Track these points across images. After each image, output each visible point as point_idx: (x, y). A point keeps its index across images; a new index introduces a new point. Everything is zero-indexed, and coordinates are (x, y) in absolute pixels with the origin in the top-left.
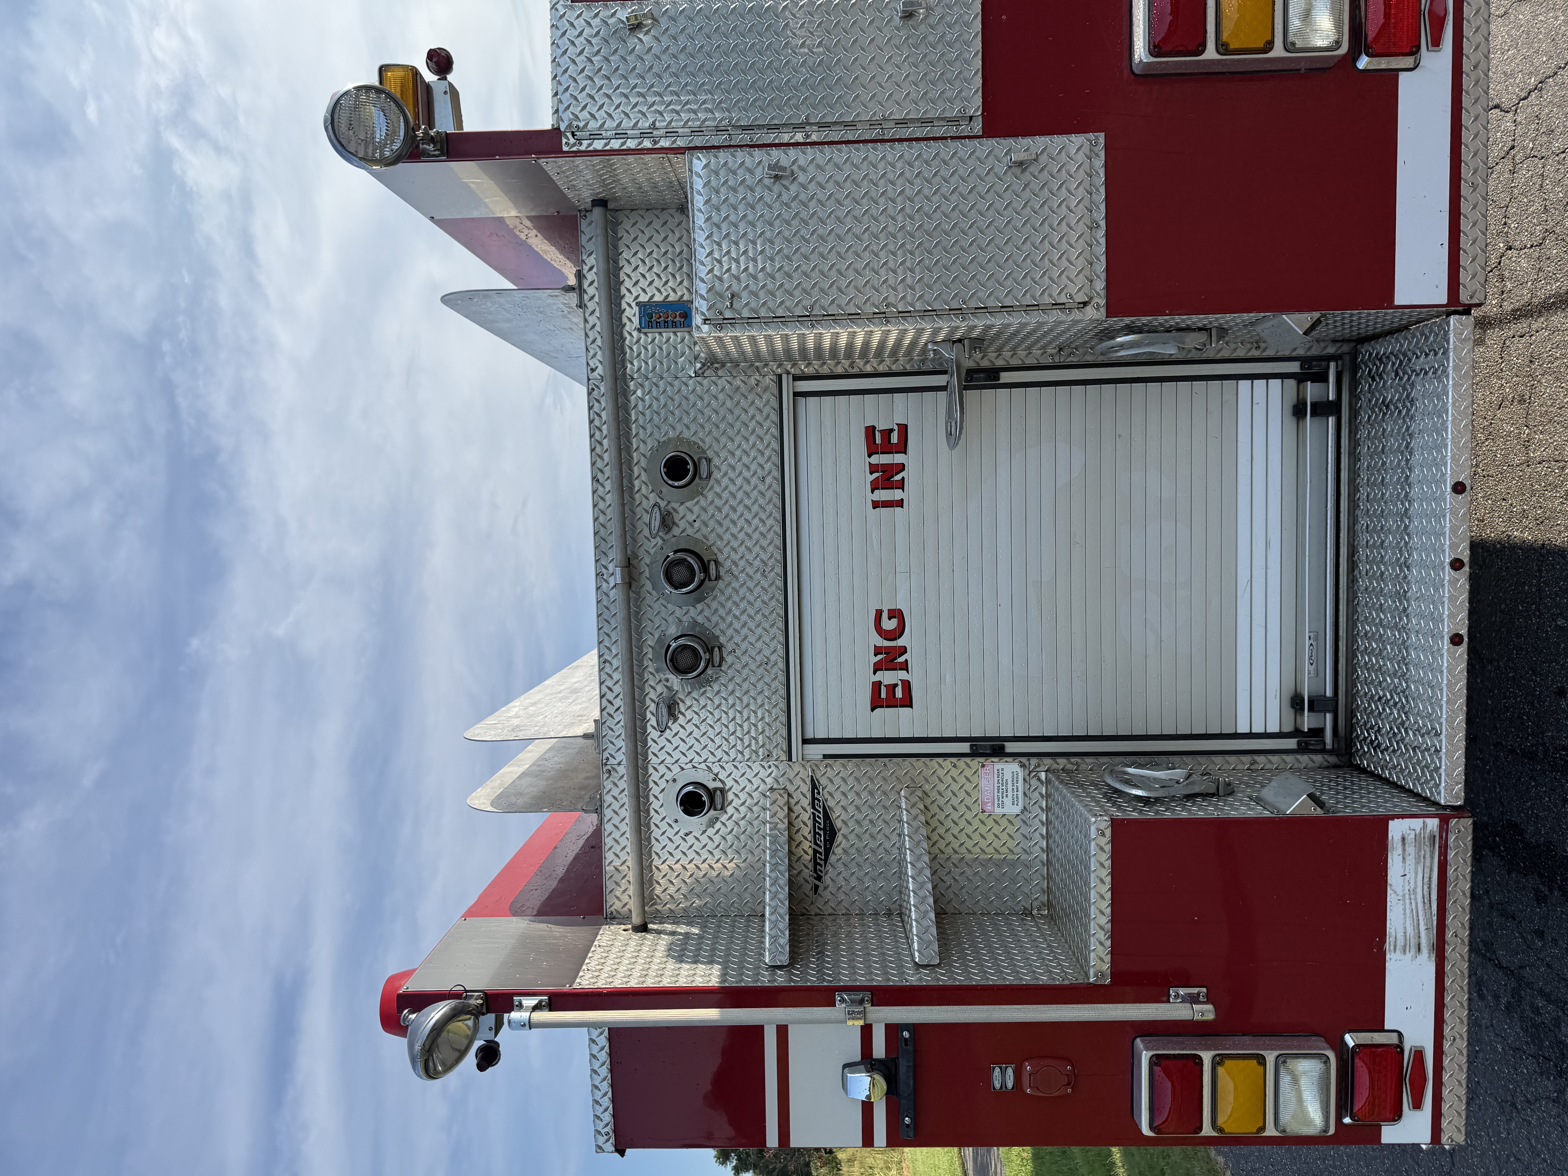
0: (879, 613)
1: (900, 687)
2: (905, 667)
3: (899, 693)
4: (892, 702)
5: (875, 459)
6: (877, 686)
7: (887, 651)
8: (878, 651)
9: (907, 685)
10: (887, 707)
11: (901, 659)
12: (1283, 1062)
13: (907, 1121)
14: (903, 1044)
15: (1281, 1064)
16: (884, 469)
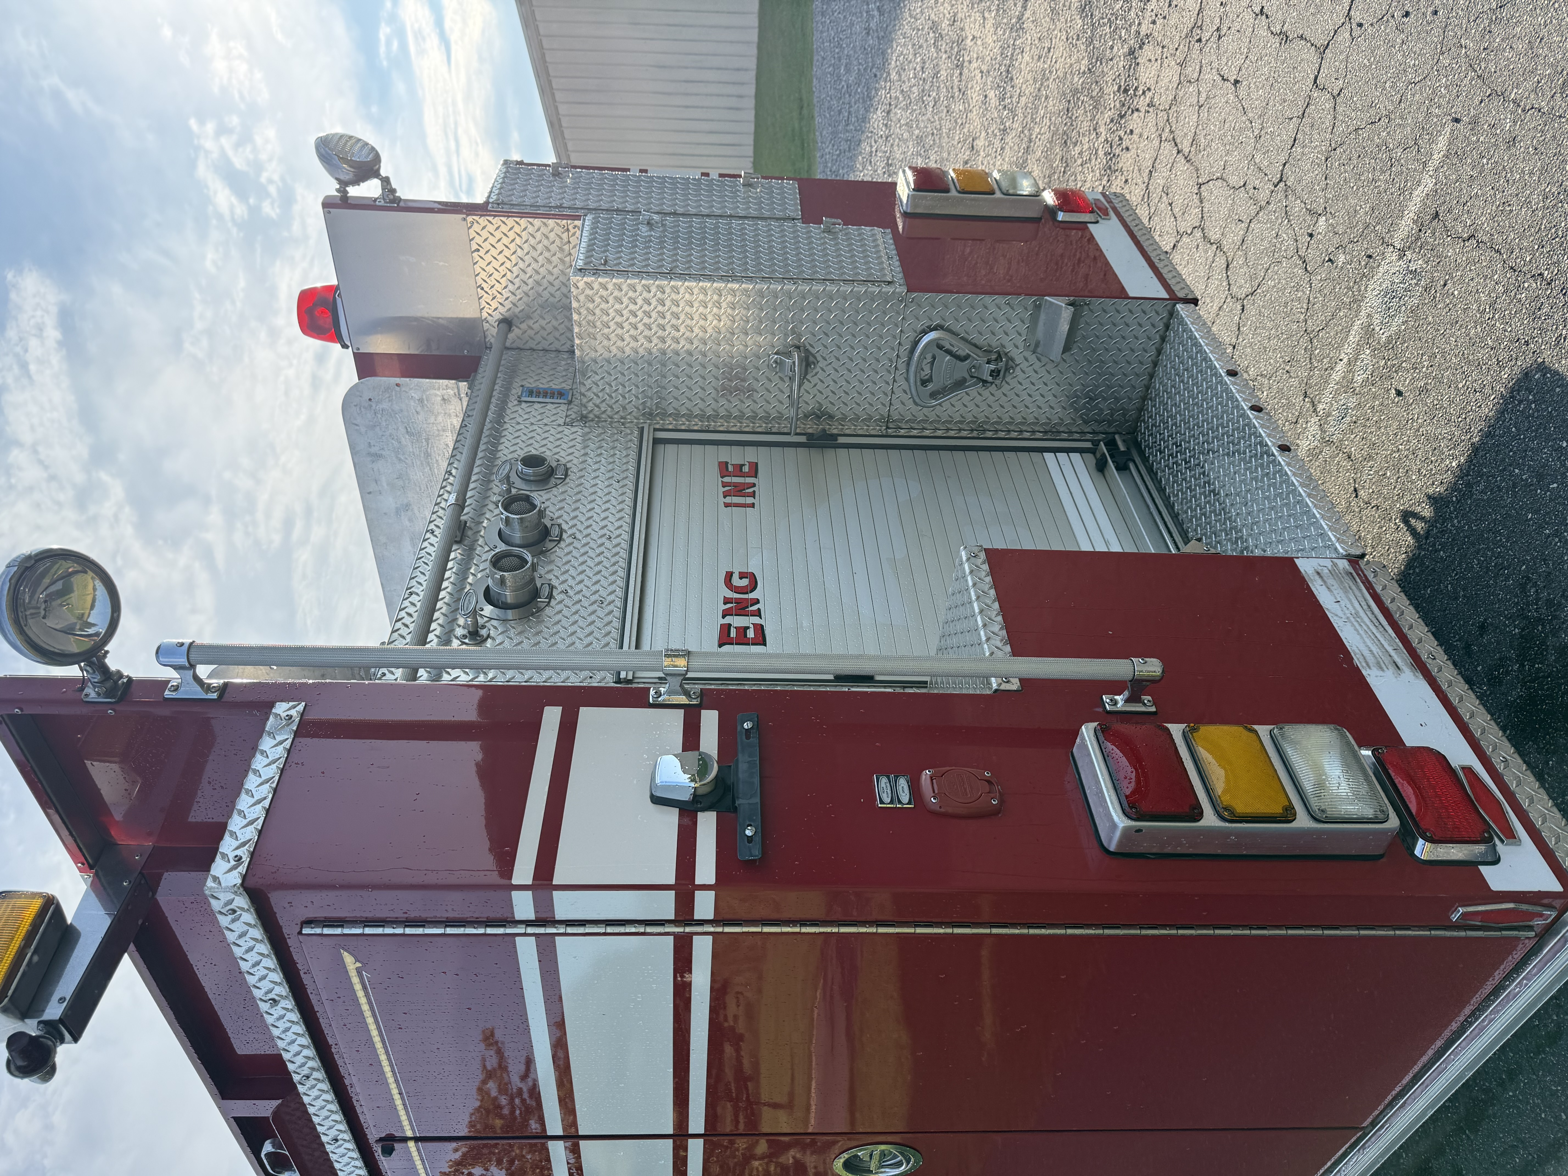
0: (729, 575)
1: (752, 630)
2: (758, 613)
3: (751, 634)
4: (742, 638)
5: (727, 479)
6: (725, 629)
7: (738, 601)
8: (727, 601)
9: (760, 630)
10: (736, 644)
11: (755, 608)
12: (1282, 735)
13: (748, 833)
14: (744, 737)
15: (1279, 738)
16: (736, 485)
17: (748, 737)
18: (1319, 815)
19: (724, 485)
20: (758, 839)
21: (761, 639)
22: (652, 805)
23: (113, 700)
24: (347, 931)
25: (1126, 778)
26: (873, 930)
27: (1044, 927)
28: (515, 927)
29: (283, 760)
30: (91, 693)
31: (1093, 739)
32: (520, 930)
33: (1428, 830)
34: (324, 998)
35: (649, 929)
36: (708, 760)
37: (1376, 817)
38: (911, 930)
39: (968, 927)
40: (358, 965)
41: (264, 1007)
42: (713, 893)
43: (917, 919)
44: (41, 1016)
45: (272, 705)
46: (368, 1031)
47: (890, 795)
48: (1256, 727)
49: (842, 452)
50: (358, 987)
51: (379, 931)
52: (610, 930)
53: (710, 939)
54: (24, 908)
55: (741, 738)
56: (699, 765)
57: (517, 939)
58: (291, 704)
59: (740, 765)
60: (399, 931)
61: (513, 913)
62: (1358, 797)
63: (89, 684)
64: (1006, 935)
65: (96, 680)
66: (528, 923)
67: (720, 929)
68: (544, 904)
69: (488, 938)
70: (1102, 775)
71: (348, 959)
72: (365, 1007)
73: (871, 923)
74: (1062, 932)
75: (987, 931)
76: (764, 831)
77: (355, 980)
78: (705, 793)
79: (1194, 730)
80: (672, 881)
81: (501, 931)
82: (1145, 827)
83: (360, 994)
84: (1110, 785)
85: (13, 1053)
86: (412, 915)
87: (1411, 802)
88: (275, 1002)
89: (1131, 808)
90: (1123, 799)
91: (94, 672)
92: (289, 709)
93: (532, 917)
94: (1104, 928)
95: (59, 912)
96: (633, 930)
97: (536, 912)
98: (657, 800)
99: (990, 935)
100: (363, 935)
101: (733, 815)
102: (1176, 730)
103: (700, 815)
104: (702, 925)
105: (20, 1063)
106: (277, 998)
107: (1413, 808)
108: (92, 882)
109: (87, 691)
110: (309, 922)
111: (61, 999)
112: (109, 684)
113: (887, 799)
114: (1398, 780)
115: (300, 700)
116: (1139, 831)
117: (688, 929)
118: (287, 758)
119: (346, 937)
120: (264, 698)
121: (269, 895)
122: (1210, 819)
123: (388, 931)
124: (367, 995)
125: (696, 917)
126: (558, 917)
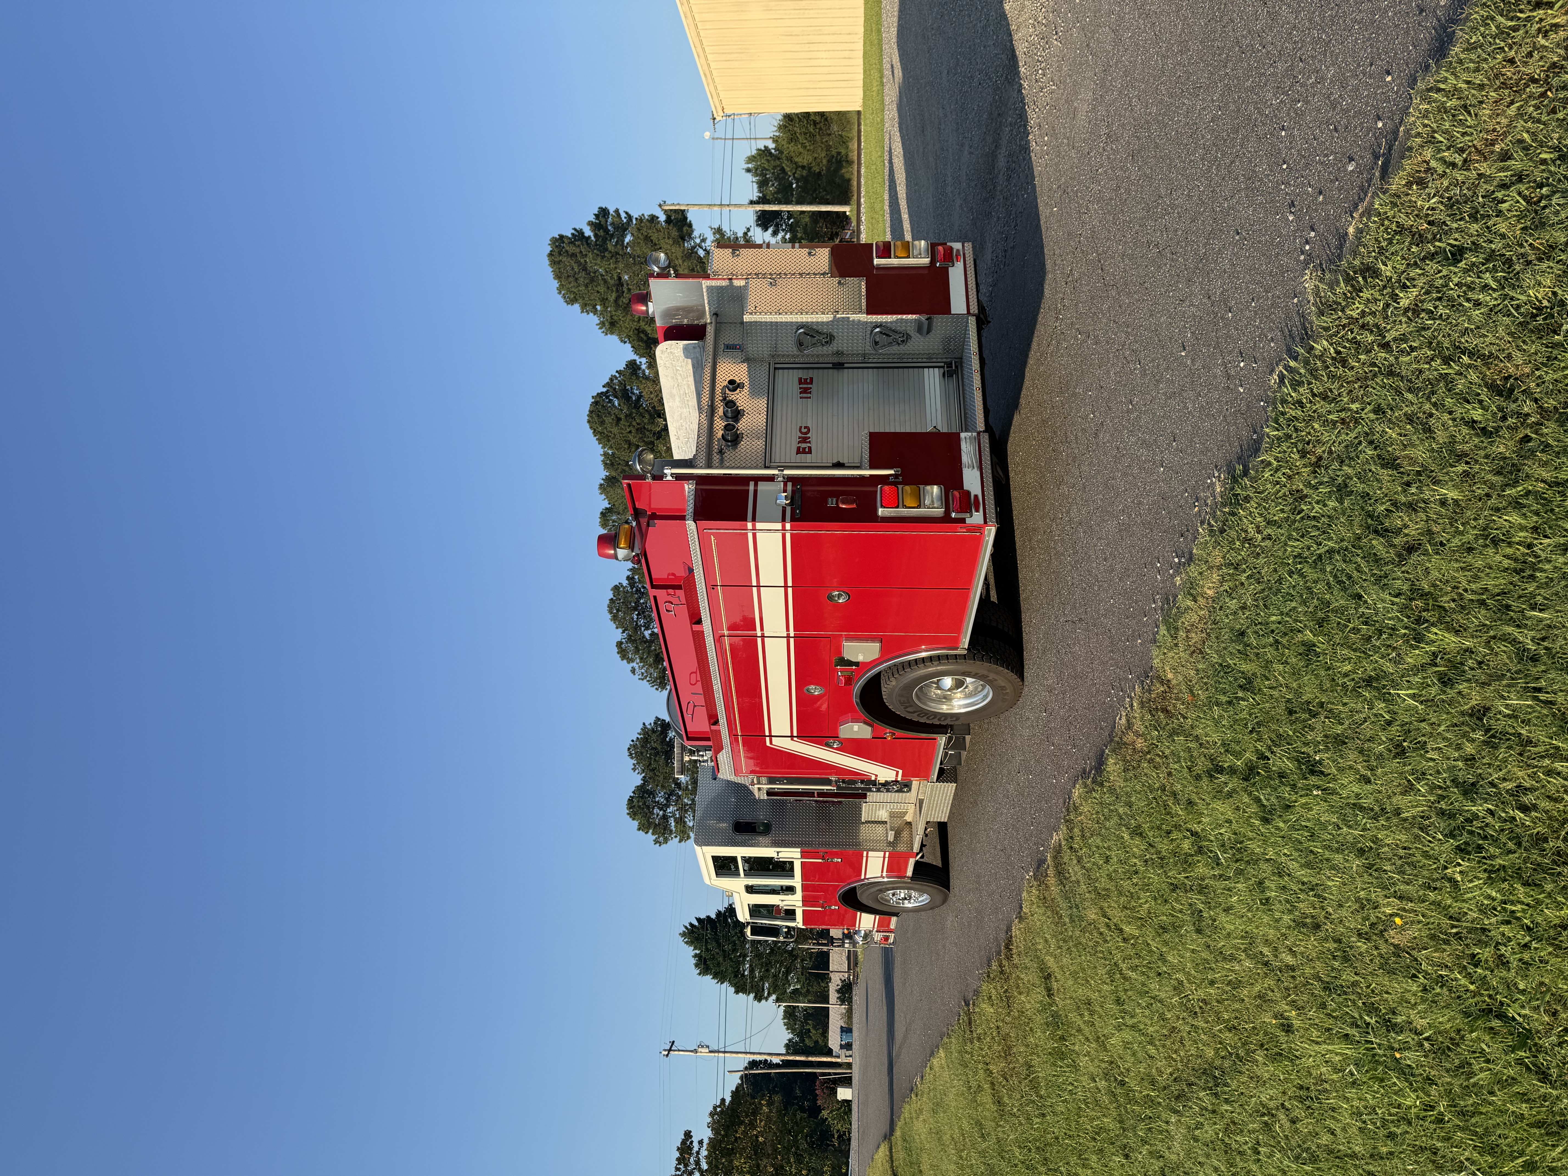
1: (807, 448)
7: (803, 438)
8: (799, 438)
10: (802, 453)
11: (808, 440)
16: (804, 388)
19: (800, 388)
20: (800, 513)
21: (810, 452)
49: (846, 370)
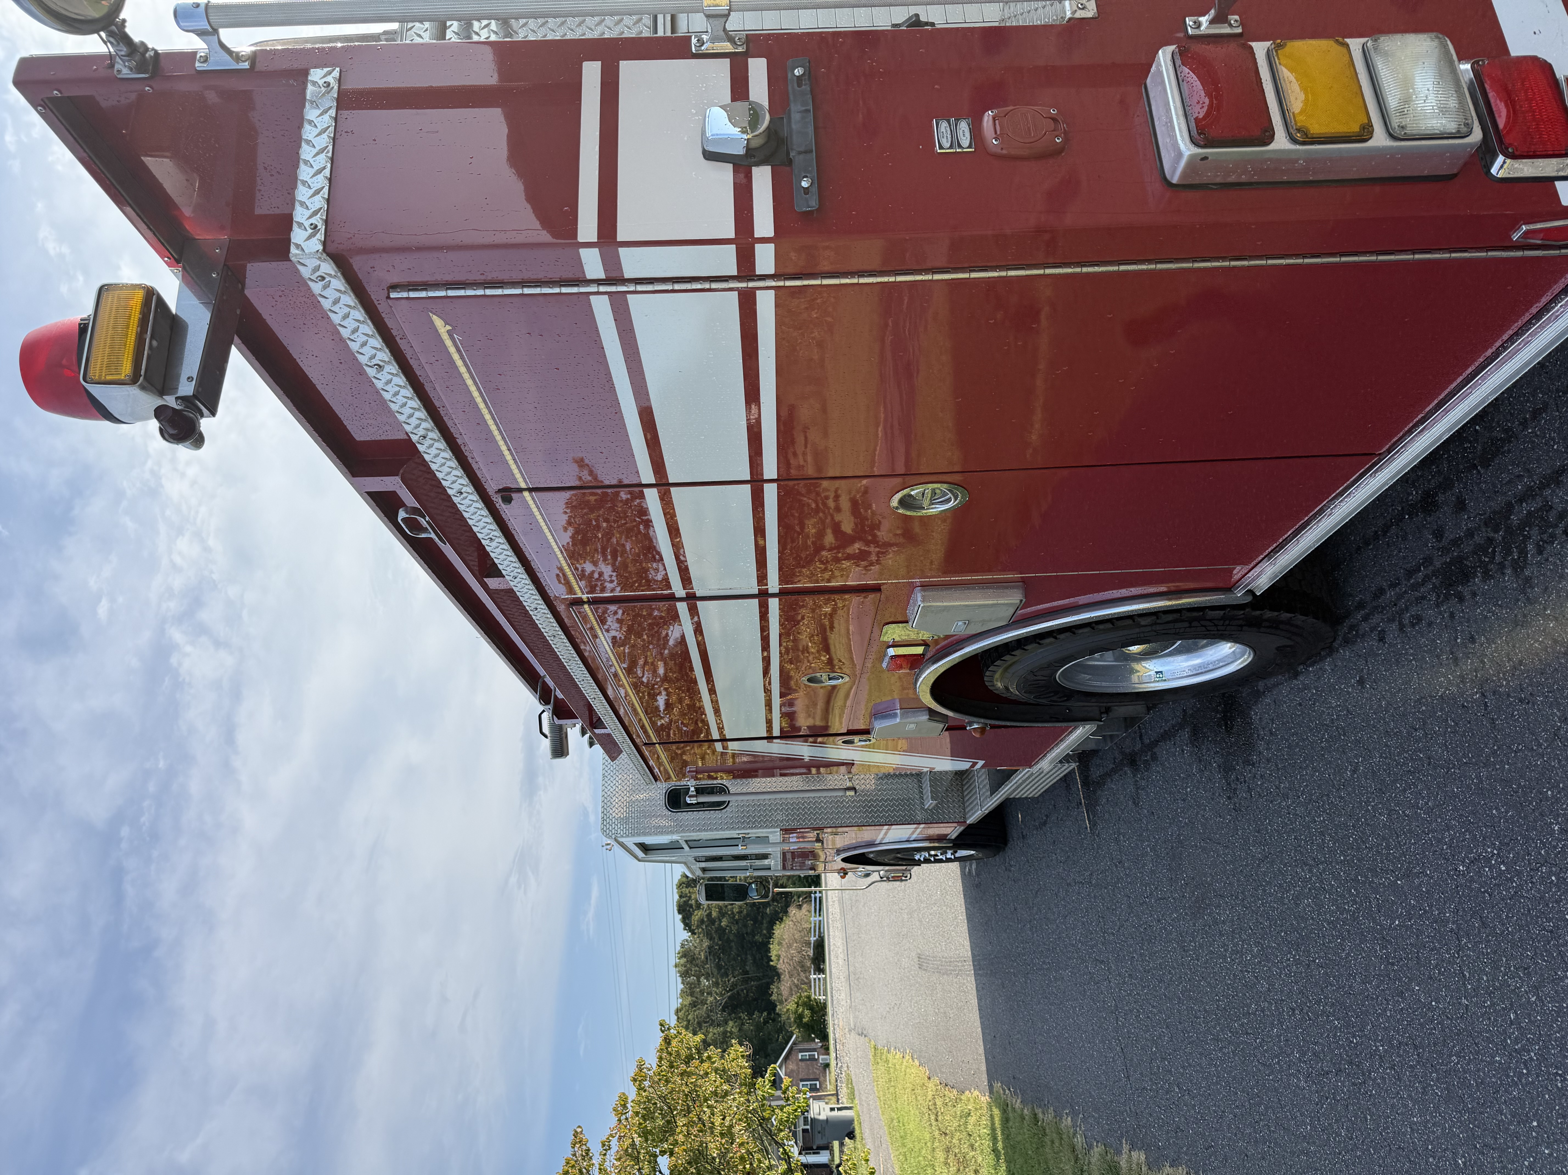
12: (1375, 49)
13: (805, 184)
14: (796, 85)
15: (1372, 52)
17: (799, 85)
18: (1398, 132)
20: (815, 189)
22: (706, 161)
23: (147, 76)
24: (431, 294)
25: (1198, 102)
26: (929, 277)
27: (1097, 265)
28: (588, 286)
29: (332, 129)
30: (123, 69)
31: (1170, 63)
32: (593, 288)
33: (1510, 145)
34: (423, 361)
35: (714, 286)
36: (758, 110)
37: (1458, 132)
38: (966, 275)
39: (1023, 269)
40: (449, 328)
41: (371, 372)
42: (773, 245)
43: (972, 265)
44: (176, 393)
45: (305, 73)
46: (470, 392)
47: (950, 139)
48: (1348, 40)
50: (452, 350)
51: (461, 293)
52: (677, 287)
53: (772, 293)
54: (129, 299)
55: (792, 87)
56: (750, 115)
57: (592, 297)
58: (326, 70)
59: (793, 116)
60: (480, 292)
61: (584, 272)
62: (1444, 110)
63: (118, 59)
64: (1060, 274)
65: (123, 53)
66: (599, 282)
67: (781, 284)
68: (611, 262)
69: (563, 297)
70: (1174, 102)
71: (438, 322)
72: (463, 370)
73: (927, 271)
74: (1115, 268)
75: (1041, 272)
76: (821, 182)
77: (448, 343)
78: (757, 145)
79: (1279, 47)
80: (732, 235)
81: (575, 290)
82: (1211, 153)
83: (456, 357)
84: (1181, 112)
85: (163, 423)
86: (489, 278)
87: (1500, 116)
88: (380, 367)
89: (1199, 134)
90: (1193, 124)
91: (119, 44)
92: (325, 76)
93: (602, 276)
94: (1156, 263)
95: (161, 303)
96: (699, 286)
97: (605, 270)
98: (710, 156)
99: (1044, 275)
100: (447, 297)
101: (788, 168)
102: (1260, 48)
103: (755, 170)
104: (764, 279)
105: (172, 432)
106: (381, 363)
107: (1501, 123)
108: (183, 276)
109: (117, 67)
110: (394, 287)
111: (189, 378)
112: (137, 57)
113: (946, 144)
114: (1491, 95)
115: (334, 66)
116: (1205, 158)
117: (751, 284)
118: (335, 126)
119: (431, 300)
120: (296, 65)
121: (351, 261)
122: (1281, 142)
123: (470, 292)
124: (462, 357)
125: (757, 273)
126: (627, 276)
